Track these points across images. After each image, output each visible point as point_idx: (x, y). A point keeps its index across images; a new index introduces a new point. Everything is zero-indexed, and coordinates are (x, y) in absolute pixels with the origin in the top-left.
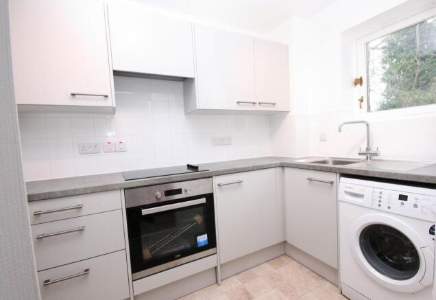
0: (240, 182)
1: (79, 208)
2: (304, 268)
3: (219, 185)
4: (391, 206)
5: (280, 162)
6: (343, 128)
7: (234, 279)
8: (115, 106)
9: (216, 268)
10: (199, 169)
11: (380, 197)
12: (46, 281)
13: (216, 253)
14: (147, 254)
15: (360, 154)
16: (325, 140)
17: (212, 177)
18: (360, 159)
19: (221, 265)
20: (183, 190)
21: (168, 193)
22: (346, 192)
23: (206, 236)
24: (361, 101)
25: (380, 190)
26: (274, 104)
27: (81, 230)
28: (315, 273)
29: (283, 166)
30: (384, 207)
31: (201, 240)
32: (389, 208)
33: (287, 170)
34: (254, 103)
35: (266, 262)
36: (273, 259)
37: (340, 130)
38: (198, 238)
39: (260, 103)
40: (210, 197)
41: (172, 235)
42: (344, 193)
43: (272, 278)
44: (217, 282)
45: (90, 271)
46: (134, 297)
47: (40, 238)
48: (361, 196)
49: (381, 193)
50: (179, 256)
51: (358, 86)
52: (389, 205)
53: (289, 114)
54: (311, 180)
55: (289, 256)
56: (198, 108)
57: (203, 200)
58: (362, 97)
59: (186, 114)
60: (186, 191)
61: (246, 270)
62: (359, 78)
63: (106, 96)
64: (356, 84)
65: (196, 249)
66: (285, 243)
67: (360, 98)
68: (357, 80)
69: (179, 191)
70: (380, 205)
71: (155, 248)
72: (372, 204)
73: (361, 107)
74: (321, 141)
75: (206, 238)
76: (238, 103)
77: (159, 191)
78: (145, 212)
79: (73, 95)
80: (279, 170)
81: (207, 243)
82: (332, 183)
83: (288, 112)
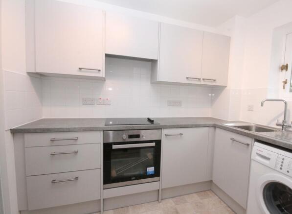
0: (181, 135)
1: (76, 139)
2: (223, 203)
3: (165, 135)
4: (289, 171)
5: (213, 123)
6: (265, 104)
7: (171, 200)
8: (104, 77)
9: (158, 190)
10: (154, 123)
11: (282, 162)
12: (53, 181)
13: (159, 181)
14: (114, 174)
15: (277, 125)
16: (252, 111)
17: (161, 129)
18: (277, 129)
19: (162, 190)
20: (141, 136)
21: (131, 136)
22: (257, 153)
23: (153, 168)
24: (285, 82)
25: (283, 157)
26: (214, 80)
27: (76, 153)
28: (229, 207)
29: (215, 127)
30: (284, 170)
31: (150, 171)
32: (288, 172)
33: (218, 130)
34: (199, 79)
35: (196, 193)
36: (201, 192)
37: (262, 105)
38: (148, 168)
39: (203, 79)
40: (158, 143)
41: (131, 164)
42: (255, 154)
43: (197, 205)
44: (158, 200)
45: (79, 179)
46: (103, 199)
47: (53, 155)
48: (268, 159)
49: (283, 159)
50: (134, 178)
51: (284, 71)
52: (288, 170)
53: (226, 89)
54: (233, 140)
55: (213, 192)
56: (158, 80)
57: (153, 144)
58: (286, 80)
59: (151, 83)
60: (143, 136)
61: (180, 196)
62: (285, 65)
63: (99, 70)
64: (282, 69)
65: (145, 176)
66: (211, 181)
67: (284, 80)
68: (283, 66)
69: (138, 136)
70: (281, 169)
71: (119, 171)
72: (276, 166)
73: (284, 88)
74: (249, 110)
75: (153, 170)
76: (187, 78)
77: (125, 134)
78: (114, 147)
79: (80, 69)
80: (212, 129)
81: (153, 173)
82: (248, 145)
83: (226, 87)
